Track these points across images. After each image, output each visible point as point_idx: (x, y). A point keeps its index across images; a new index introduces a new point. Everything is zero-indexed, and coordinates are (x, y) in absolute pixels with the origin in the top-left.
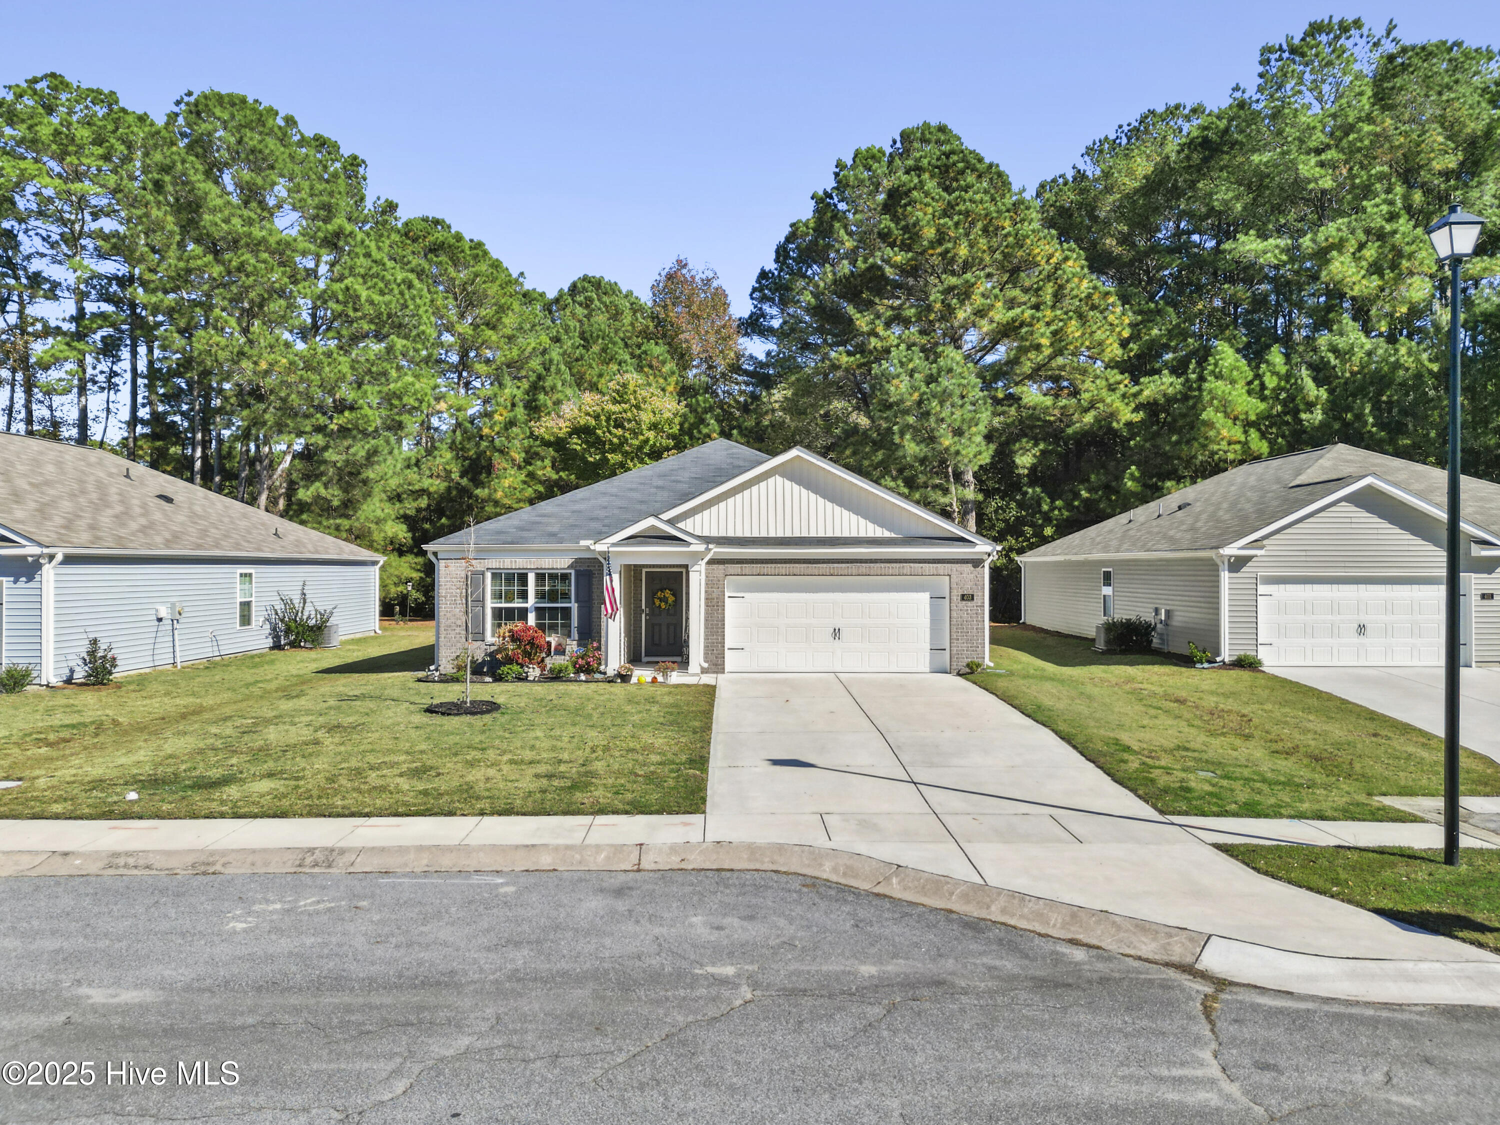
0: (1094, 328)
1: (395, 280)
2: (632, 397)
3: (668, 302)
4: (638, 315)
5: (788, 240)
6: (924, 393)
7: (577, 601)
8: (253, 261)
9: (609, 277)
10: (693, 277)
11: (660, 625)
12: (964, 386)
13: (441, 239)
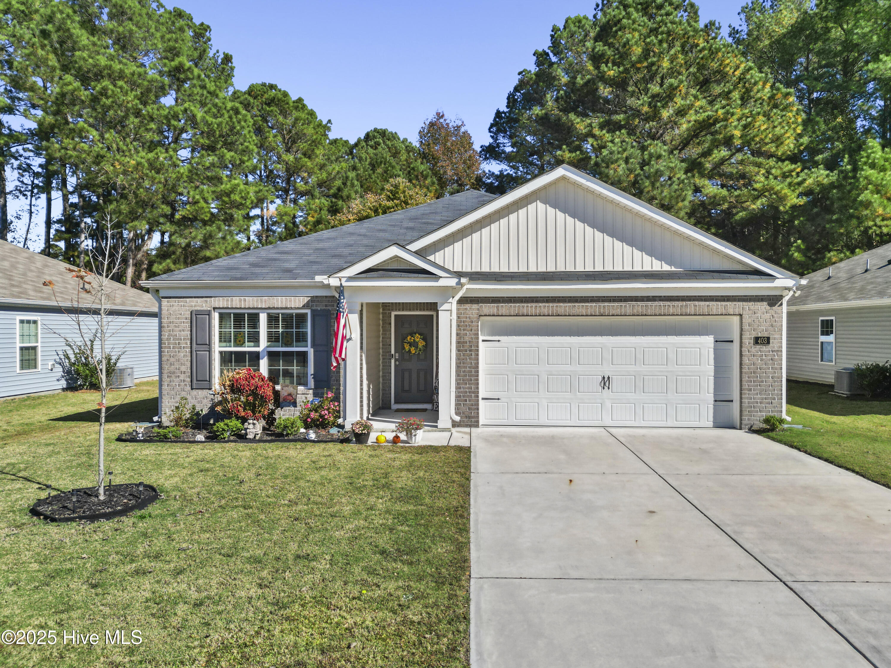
0: (776, 124)
1: (226, 107)
2: (402, 195)
3: (431, 142)
4: (411, 154)
5: (516, 89)
6: (638, 175)
7: (313, 345)
8: (111, 87)
9: (391, 129)
10: (448, 124)
11: (410, 371)
12: (672, 168)
13: (273, 95)
